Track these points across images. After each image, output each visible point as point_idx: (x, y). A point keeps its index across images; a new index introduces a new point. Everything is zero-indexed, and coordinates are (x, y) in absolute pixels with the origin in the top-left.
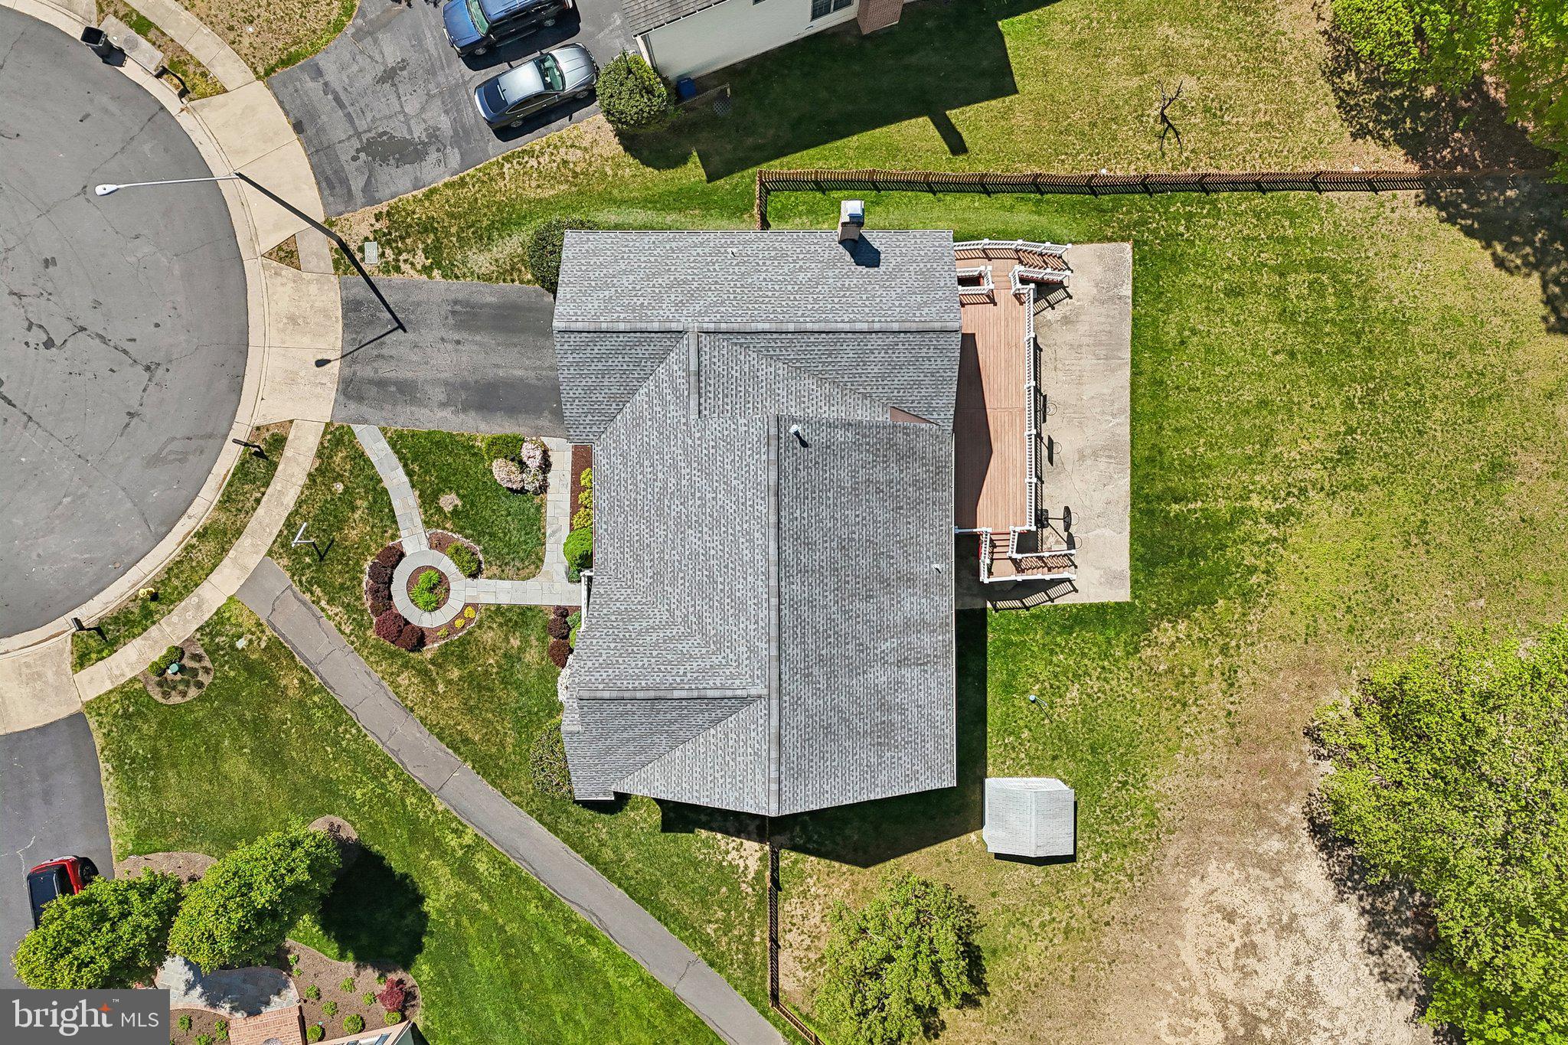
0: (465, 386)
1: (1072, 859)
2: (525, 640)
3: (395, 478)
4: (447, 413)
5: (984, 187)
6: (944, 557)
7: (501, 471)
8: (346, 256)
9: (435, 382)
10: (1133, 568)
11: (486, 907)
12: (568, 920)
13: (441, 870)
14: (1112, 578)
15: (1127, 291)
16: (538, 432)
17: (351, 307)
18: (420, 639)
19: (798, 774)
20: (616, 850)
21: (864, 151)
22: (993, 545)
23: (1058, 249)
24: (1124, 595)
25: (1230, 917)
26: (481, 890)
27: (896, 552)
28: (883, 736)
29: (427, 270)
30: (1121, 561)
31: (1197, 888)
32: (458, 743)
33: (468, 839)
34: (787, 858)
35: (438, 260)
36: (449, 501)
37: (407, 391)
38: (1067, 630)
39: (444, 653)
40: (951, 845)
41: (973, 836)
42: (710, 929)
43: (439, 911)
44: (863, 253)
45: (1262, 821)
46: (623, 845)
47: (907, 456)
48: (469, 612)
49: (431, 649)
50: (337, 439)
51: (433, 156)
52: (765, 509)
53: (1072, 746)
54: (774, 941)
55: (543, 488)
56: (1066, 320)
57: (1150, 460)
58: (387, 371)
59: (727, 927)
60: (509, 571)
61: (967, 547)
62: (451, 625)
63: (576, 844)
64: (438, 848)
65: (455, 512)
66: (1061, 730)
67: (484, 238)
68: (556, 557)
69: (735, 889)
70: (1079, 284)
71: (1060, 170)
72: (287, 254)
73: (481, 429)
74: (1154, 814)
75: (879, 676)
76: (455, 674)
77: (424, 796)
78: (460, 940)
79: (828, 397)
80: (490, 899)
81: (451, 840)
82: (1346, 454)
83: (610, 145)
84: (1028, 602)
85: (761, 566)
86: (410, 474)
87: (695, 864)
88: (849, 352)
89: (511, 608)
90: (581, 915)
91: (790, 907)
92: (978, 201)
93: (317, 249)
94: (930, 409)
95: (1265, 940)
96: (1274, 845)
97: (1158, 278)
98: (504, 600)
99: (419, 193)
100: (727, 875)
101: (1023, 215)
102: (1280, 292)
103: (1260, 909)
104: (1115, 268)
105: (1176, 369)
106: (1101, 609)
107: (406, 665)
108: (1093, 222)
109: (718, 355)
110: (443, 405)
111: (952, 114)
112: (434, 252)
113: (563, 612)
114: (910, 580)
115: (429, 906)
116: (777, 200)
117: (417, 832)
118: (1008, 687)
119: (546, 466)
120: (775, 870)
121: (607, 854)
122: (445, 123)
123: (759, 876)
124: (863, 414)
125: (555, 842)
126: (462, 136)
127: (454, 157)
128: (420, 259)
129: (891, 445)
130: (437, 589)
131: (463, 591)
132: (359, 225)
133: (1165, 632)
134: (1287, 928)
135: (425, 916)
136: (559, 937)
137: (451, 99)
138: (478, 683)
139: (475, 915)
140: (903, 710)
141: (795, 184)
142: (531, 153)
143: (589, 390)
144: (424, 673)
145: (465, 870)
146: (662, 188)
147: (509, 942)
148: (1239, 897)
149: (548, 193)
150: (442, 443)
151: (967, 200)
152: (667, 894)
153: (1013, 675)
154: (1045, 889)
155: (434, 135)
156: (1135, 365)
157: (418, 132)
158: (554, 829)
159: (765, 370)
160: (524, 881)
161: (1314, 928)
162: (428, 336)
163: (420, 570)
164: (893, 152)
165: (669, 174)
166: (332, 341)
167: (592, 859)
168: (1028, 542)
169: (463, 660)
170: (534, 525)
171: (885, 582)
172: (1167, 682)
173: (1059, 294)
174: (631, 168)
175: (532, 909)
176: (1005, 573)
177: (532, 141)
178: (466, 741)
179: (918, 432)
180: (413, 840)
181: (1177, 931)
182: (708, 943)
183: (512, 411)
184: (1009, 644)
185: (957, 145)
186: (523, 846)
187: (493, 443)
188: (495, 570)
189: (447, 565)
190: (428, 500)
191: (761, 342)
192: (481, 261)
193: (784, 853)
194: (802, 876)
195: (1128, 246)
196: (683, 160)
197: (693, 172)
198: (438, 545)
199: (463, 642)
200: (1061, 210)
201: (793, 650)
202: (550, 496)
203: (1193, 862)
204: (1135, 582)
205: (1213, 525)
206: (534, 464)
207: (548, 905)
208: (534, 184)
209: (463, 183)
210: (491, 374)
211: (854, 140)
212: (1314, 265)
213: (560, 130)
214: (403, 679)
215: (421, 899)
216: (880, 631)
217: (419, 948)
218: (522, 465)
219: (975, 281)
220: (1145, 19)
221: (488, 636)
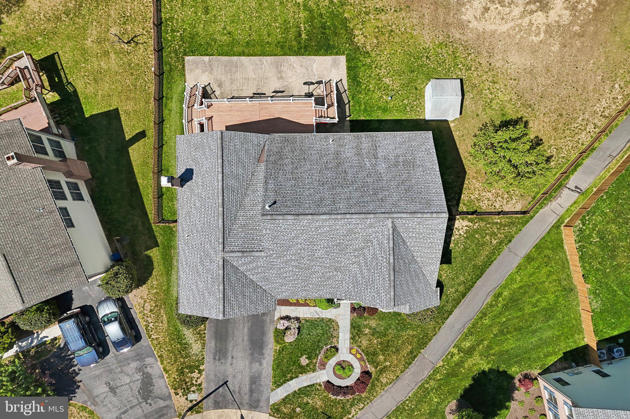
0: (252, 354)
1: (461, 80)
2: (366, 326)
3: (294, 385)
4: (264, 362)
5: (160, 122)
6: (326, 138)
7: (290, 338)
8: (194, 407)
9: (250, 368)
10: (331, 54)
11: (486, 342)
12: (491, 306)
13: (469, 363)
14: (335, 64)
15: (206, 58)
16: (272, 321)
17: (218, 406)
18: (366, 374)
19: (428, 203)
20: (459, 285)
21: (145, 177)
22: (321, 117)
23: (188, 89)
24: (342, 59)
25: (487, 9)
26: (478, 345)
27: (325, 159)
28: (409, 164)
29: (200, 372)
30: (328, 59)
31: (473, 24)
32: (413, 356)
33: (455, 351)
34: (462, 208)
35: (195, 367)
36: (304, 361)
37: (255, 380)
38: (359, 84)
39: (372, 362)
40: (456, 135)
41: (452, 125)
42: (494, 242)
43: (488, 364)
44: (187, 176)
46: (458, 281)
47: (280, 156)
48: (354, 351)
49: (370, 368)
50: (276, 411)
51: (149, 370)
52: (305, 220)
53: (411, 81)
54: (499, 213)
55: (297, 319)
56: (220, 86)
57: (282, 47)
59: (493, 234)
60: (335, 334)
61: (322, 128)
62: (360, 360)
63: (457, 302)
64: (460, 364)
65: (309, 358)
66: (403, 86)
67: (185, 347)
68: (329, 313)
69: (476, 231)
70: (203, 80)
71: (152, 88)
73: (271, 346)
74: (441, 44)
75: (382, 167)
76: (381, 357)
77: (436, 371)
78: (501, 354)
79: (254, 192)
80: (482, 340)
81: (456, 358)
83: (143, 290)
84: (346, 102)
85: (332, 222)
86: (292, 378)
87: (465, 249)
88: (231, 182)
89: (352, 333)
90: (489, 300)
91: (484, 206)
92: (166, 125)
94: (258, 145)
97: (201, 45)
98: (348, 336)
99: (166, 376)
100: (470, 235)
101: (173, 105)
104: (196, 63)
105: (242, 36)
106: (349, 68)
107: (378, 380)
108: (176, 74)
109: (235, 242)
110: (261, 364)
111: (128, 137)
112: (192, 369)
113: (353, 309)
114: (337, 153)
115: (486, 367)
116: (167, 215)
117: (452, 373)
118: (385, 110)
119: (287, 318)
120: (468, 213)
121: (461, 288)
122: (134, 365)
123: (470, 220)
124: (261, 176)
125: (456, 312)
126: (139, 357)
127: (149, 360)
128: (195, 375)
129: (275, 162)
130: (343, 366)
131: (344, 354)
132: (180, 402)
133: (359, 40)
135: (490, 369)
136: (499, 309)
137: (123, 362)
138: (386, 347)
139: (489, 347)
140: (397, 156)
141: (160, 208)
142: (147, 326)
143: (251, 302)
144: (382, 371)
145: (470, 352)
146: (162, 267)
147: (501, 332)
148: (478, 6)
149: (165, 318)
150: (278, 365)
151: (166, 131)
152: (479, 261)
153: (379, 108)
154: (475, 92)
155: (140, 370)
156: (240, 55)
157: (138, 376)
158: (450, 313)
159: (241, 221)
160: (474, 326)
162: (230, 371)
163: (335, 374)
164: (145, 163)
165: (155, 264)
166: (233, 413)
167: (464, 295)
168: (320, 101)
169: (375, 354)
170: (314, 323)
171: (338, 165)
172: (382, 39)
173: (208, 89)
174: (153, 281)
175: (486, 321)
176: (334, 111)
177: (141, 325)
178: (411, 352)
179: (269, 151)
180: (456, 376)
182: (501, 243)
183: (263, 333)
184: (365, 110)
185: (142, 135)
186: (458, 326)
187: (277, 342)
188: (334, 340)
189: (332, 362)
190: (303, 370)
191: (228, 223)
192: (196, 348)
193: (460, 209)
194: (470, 201)
195: (187, 58)
196: (149, 258)
197: (155, 254)
198: (323, 365)
199: (367, 354)
200: (170, 88)
201: (371, 208)
202: (301, 316)
203: (463, 26)
204: (337, 54)
205: (311, 19)
206: (287, 324)
207: (485, 314)
208: (161, 325)
209: (161, 356)
210: (246, 343)
211: (140, 181)
213: (136, 313)
214: (384, 380)
215: (484, 372)
216: (361, 167)
217: (505, 372)
218: (287, 328)
219: (202, 126)
220: (84, 51)
221: (365, 343)
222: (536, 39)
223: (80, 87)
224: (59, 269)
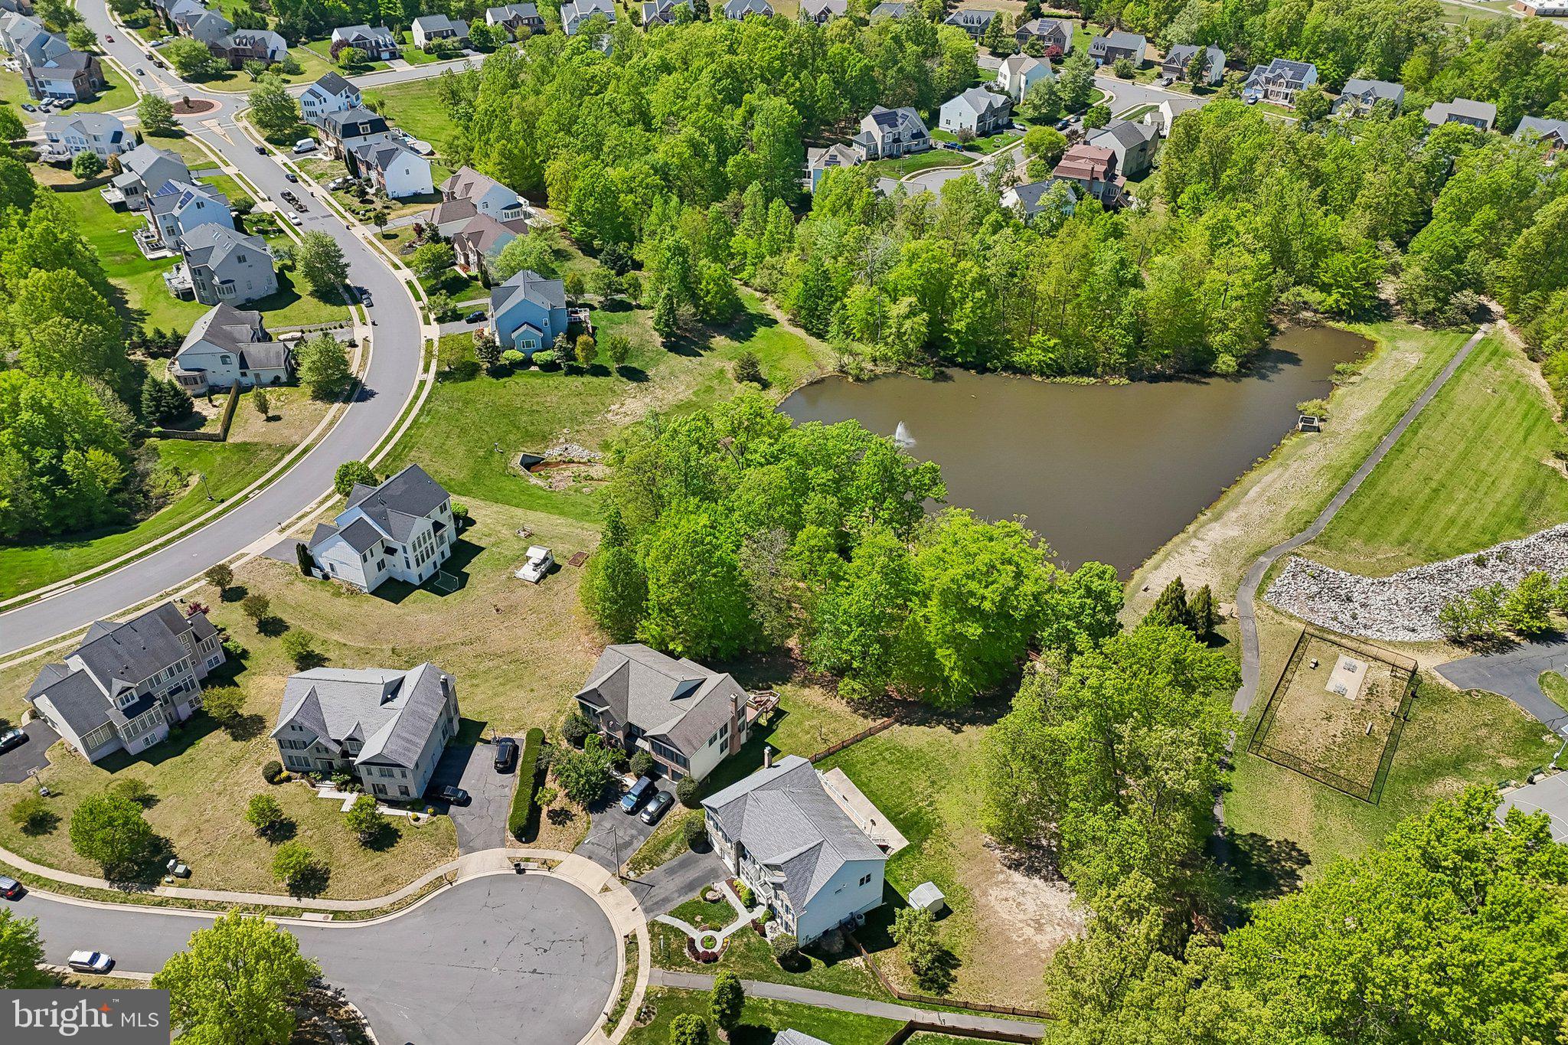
0: (682, 888)
2: (749, 936)
3: (678, 923)
4: (681, 898)
7: (710, 896)
8: (624, 880)
9: (673, 893)
10: (904, 835)
11: (790, 1021)
12: (819, 1009)
13: (769, 1017)
14: (900, 841)
15: (846, 777)
17: (634, 891)
18: (715, 956)
20: (818, 981)
24: (907, 842)
25: (1007, 900)
26: (785, 1015)
29: (651, 868)
30: (900, 835)
31: (992, 899)
32: (748, 977)
33: (771, 1002)
34: (871, 956)
35: (653, 864)
36: (698, 918)
37: (666, 900)
38: (900, 859)
39: (726, 954)
42: (864, 990)
45: (993, 873)
46: (819, 978)
48: (726, 940)
49: (721, 956)
50: (652, 926)
51: (634, 841)
54: (886, 982)
55: (725, 896)
57: (886, 809)
58: (655, 900)
59: (868, 986)
60: (730, 922)
62: (723, 947)
63: (805, 986)
64: (764, 1010)
65: (703, 917)
67: (664, 850)
68: (741, 909)
69: (862, 973)
72: (606, 889)
73: (696, 895)
74: (963, 887)
76: (733, 958)
80: (790, 1016)
81: (766, 1005)
82: (933, 783)
83: (685, 810)
86: (681, 918)
87: (845, 972)
89: (737, 931)
90: (822, 1007)
91: (883, 970)
93: (615, 883)
95: (1021, 899)
96: (1001, 877)
97: (851, 770)
98: (734, 929)
99: (637, 852)
100: (856, 971)
102: (884, 759)
103: (1012, 893)
104: (838, 773)
105: (873, 786)
106: (904, 849)
107: (717, 966)
108: (824, 766)
110: (678, 897)
112: (651, 862)
113: (755, 921)
115: (773, 1030)
117: (753, 1010)
118: (897, 882)
121: (816, 984)
122: (634, 832)
123: (866, 965)
125: (798, 989)
126: (641, 832)
127: (642, 838)
128: (647, 866)
130: (711, 940)
131: (720, 937)
132: (624, 870)
133: (926, 845)
134: (1024, 893)
135: (774, 1033)
136: (820, 1017)
137: (632, 826)
138: (742, 956)
139: (789, 1024)
142: (664, 824)
144: (723, 964)
145: (776, 1013)
148: (1004, 894)
149: (675, 830)
150: (687, 904)
152: (843, 986)
154: (951, 924)
155: (633, 837)
156: (862, 790)
157: (627, 839)
158: (795, 985)
160: (796, 1005)
161: (1031, 889)
162: (662, 884)
163: (703, 939)
166: (634, 902)
167: (813, 988)
169: (733, 953)
170: (728, 906)
172: (937, 855)
174: (694, 811)
175: (805, 1013)
177: (663, 821)
178: (750, 974)
180: (754, 1012)
181: (996, 912)
182: (866, 994)
183: (701, 885)
186: (789, 996)
187: (703, 892)
188: (725, 924)
189: (710, 933)
190: (692, 922)
191: (765, 784)
192: (667, 856)
194: (879, 959)
195: (838, 768)
198: (702, 929)
199: (730, 948)
202: (728, 898)
203: (985, 893)
204: (908, 838)
205: (914, 815)
207: (809, 1008)
208: (669, 831)
209: (648, 842)
210: (688, 881)
212: (887, 749)
213: (670, 812)
214: (717, 970)
215: (769, 1029)
218: (715, 891)
220: (801, 723)
221: (736, 943)
222: (1015, 937)
223: (779, 731)
224: (689, 742)
